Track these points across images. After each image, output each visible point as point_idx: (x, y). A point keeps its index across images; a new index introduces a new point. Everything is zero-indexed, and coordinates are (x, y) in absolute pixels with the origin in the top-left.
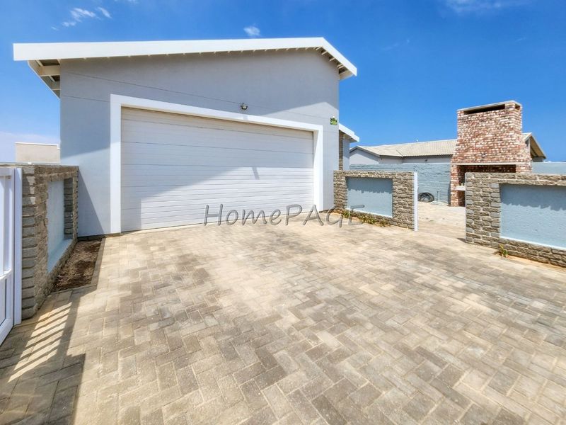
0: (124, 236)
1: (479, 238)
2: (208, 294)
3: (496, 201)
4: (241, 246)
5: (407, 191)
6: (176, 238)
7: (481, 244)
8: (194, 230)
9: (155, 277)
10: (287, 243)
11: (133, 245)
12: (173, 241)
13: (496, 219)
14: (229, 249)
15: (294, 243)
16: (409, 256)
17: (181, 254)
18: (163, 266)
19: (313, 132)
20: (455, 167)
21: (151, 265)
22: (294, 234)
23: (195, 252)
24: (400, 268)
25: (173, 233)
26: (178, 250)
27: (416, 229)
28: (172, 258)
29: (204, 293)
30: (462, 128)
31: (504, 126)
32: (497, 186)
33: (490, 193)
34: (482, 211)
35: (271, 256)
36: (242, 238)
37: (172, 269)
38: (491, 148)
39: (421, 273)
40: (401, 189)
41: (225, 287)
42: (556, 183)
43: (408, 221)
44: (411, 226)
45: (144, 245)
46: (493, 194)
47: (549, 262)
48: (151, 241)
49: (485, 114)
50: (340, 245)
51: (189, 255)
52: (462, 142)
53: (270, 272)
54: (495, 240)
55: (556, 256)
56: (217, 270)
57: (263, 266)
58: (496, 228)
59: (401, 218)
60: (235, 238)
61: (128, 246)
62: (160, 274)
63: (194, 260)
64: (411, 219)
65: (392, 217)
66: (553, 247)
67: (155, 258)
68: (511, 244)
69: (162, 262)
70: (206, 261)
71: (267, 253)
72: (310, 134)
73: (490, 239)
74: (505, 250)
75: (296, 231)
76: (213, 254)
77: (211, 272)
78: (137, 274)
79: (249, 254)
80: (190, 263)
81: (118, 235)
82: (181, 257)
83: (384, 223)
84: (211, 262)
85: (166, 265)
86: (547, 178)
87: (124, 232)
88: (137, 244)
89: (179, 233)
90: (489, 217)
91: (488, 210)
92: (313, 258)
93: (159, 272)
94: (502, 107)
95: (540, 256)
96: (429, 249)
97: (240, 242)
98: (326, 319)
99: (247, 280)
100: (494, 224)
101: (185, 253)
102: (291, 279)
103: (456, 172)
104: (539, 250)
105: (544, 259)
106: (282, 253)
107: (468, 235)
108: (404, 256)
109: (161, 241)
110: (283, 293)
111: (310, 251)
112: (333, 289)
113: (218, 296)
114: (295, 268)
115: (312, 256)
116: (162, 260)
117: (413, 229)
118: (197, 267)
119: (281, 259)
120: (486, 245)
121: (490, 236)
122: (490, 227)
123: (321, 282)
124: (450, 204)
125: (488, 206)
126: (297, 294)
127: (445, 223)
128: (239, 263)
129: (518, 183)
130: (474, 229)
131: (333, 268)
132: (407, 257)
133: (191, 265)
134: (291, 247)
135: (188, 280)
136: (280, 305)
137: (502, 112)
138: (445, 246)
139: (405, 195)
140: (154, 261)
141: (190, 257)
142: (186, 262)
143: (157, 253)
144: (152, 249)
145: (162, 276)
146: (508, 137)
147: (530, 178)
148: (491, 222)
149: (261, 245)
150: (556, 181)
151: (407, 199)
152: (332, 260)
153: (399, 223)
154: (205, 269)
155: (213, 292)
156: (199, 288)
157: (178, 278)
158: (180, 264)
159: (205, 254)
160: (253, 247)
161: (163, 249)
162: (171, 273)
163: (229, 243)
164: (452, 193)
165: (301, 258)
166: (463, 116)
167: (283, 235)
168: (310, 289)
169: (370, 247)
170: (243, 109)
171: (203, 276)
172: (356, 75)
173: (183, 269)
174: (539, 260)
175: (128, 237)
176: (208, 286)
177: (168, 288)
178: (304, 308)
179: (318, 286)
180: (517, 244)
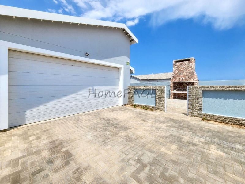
0: (11, 131)
1: (194, 113)
2: (74, 173)
3: (201, 98)
4: (88, 129)
5: (162, 94)
6: (48, 128)
7: (195, 116)
8: (59, 122)
9: (33, 164)
10: (112, 125)
11: (16, 137)
12: (46, 131)
13: (201, 105)
14: (82, 132)
15: (116, 124)
16: (172, 126)
17: (51, 140)
18: (38, 152)
19: (119, 68)
20: (172, 83)
21: (30, 153)
22: (114, 119)
23: (61, 138)
24: (172, 134)
25: (45, 124)
26: (49, 137)
27: (166, 111)
28: (45, 144)
29: (71, 173)
30: (175, 68)
31: (190, 67)
32: (201, 91)
33: (199, 94)
34: (195, 102)
35: (107, 134)
36: (88, 124)
37: (45, 154)
38: (185, 76)
39: (183, 135)
40: (159, 94)
41: (85, 164)
42: (226, 89)
43: (162, 108)
44: (163, 110)
45: (25, 137)
46: (200, 95)
47: (223, 122)
48: (30, 133)
49: (183, 62)
50: (139, 123)
51: (56, 140)
52: (175, 73)
53: (110, 146)
54: (200, 114)
55: (226, 120)
56: (77, 149)
57: (104, 143)
58: (201, 109)
59: (159, 106)
60: (84, 125)
61: (13, 138)
62: (36, 160)
63: (61, 144)
64: (164, 106)
65: (155, 106)
66: (224, 116)
67: (33, 146)
68: (207, 115)
69: (38, 148)
70: (68, 143)
71: (104, 132)
72: (118, 69)
73: (198, 114)
74: (205, 118)
75: (115, 117)
76: (72, 138)
77: (73, 152)
78: (18, 163)
79: (94, 134)
80: (58, 147)
81: (6, 130)
82: (51, 142)
83: (152, 109)
84: (72, 144)
85: (41, 151)
86: (222, 87)
87: (11, 128)
88: (20, 136)
89: (49, 124)
90: (198, 104)
91: (198, 101)
92: (129, 133)
93: (35, 158)
94: (189, 60)
95: (219, 120)
96: (177, 121)
97: (87, 127)
98: (156, 180)
99: (98, 155)
100: (200, 107)
101: (54, 139)
102: (123, 149)
103: (172, 85)
104: (218, 117)
105: (221, 121)
106: (112, 132)
107: (189, 113)
108: (169, 126)
109: (37, 132)
110: (123, 162)
111: (126, 128)
112: (149, 153)
113: (81, 173)
114: (123, 141)
115: (128, 131)
116: (38, 146)
117: (164, 111)
118: (64, 150)
119: (113, 136)
120: (197, 116)
121: (199, 113)
122: (198, 109)
123: (140, 149)
124: (170, 98)
125: (198, 100)
126: (131, 162)
127: (172, 107)
128: (89, 142)
129: (210, 90)
130: (191, 110)
131: (142, 138)
132: (171, 127)
133: (58, 148)
134: (116, 127)
135: (58, 162)
136: (124, 173)
137: (189, 62)
138: (182, 118)
139: (161, 96)
140: (31, 149)
141: (58, 142)
142: (55, 146)
143: (34, 141)
144: (31, 138)
145: (38, 161)
146: (191, 71)
147: (216, 87)
148: (199, 106)
149: (99, 127)
150: (226, 88)
151: (162, 98)
152: (140, 133)
153: (158, 109)
154: (69, 150)
155: (77, 171)
156: (67, 169)
157: (50, 162)
158: (51, 149)
159: (68, 138)
160: (95, 129)
161: (38, 138)
162: (45, 158)
163: (81, 128)
164: (171, 94)
165: (123, 133)
166: (175, 63)
167: (109, 120)
168: (136, 155)
169: (153, 122)
170: (86, 55)
171: (68, 157)
172: (138, 43)
173: (53, 153)
174: (219, 121)
175: (14, 131)
176: (73, 166)
177: (43, 173)
178: (139, 173)
179: (140, 153)
180: (209, 115)
